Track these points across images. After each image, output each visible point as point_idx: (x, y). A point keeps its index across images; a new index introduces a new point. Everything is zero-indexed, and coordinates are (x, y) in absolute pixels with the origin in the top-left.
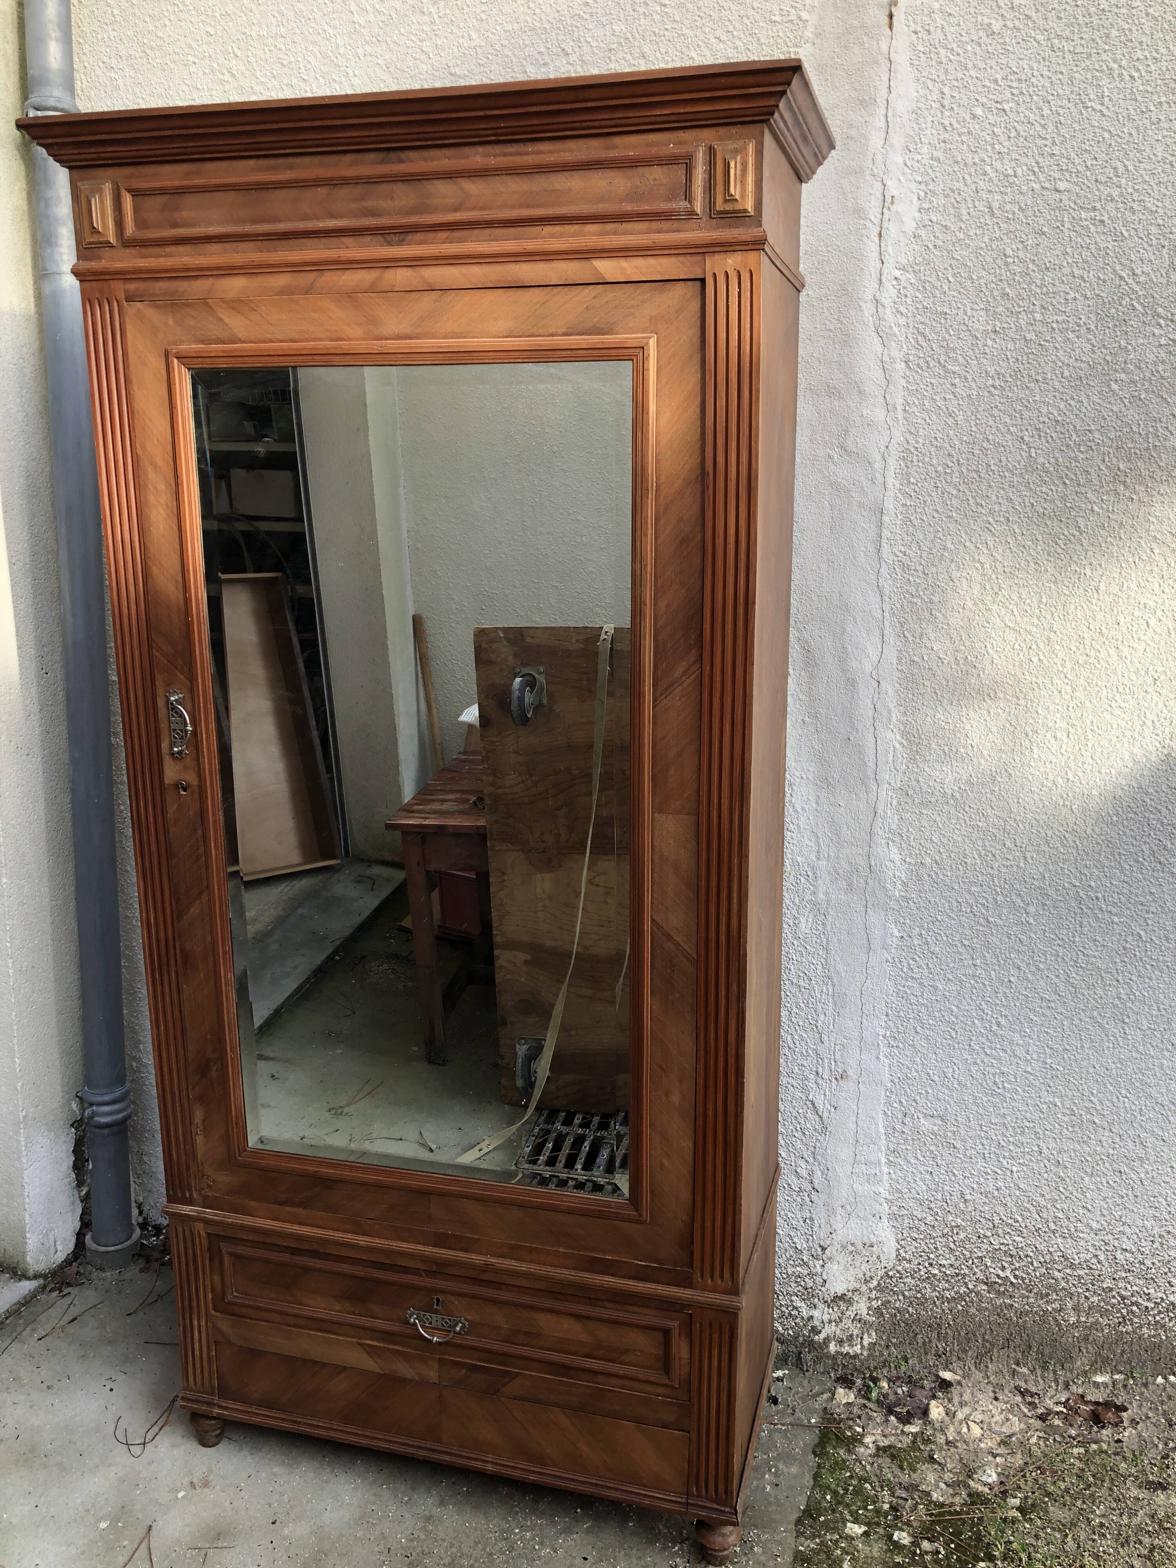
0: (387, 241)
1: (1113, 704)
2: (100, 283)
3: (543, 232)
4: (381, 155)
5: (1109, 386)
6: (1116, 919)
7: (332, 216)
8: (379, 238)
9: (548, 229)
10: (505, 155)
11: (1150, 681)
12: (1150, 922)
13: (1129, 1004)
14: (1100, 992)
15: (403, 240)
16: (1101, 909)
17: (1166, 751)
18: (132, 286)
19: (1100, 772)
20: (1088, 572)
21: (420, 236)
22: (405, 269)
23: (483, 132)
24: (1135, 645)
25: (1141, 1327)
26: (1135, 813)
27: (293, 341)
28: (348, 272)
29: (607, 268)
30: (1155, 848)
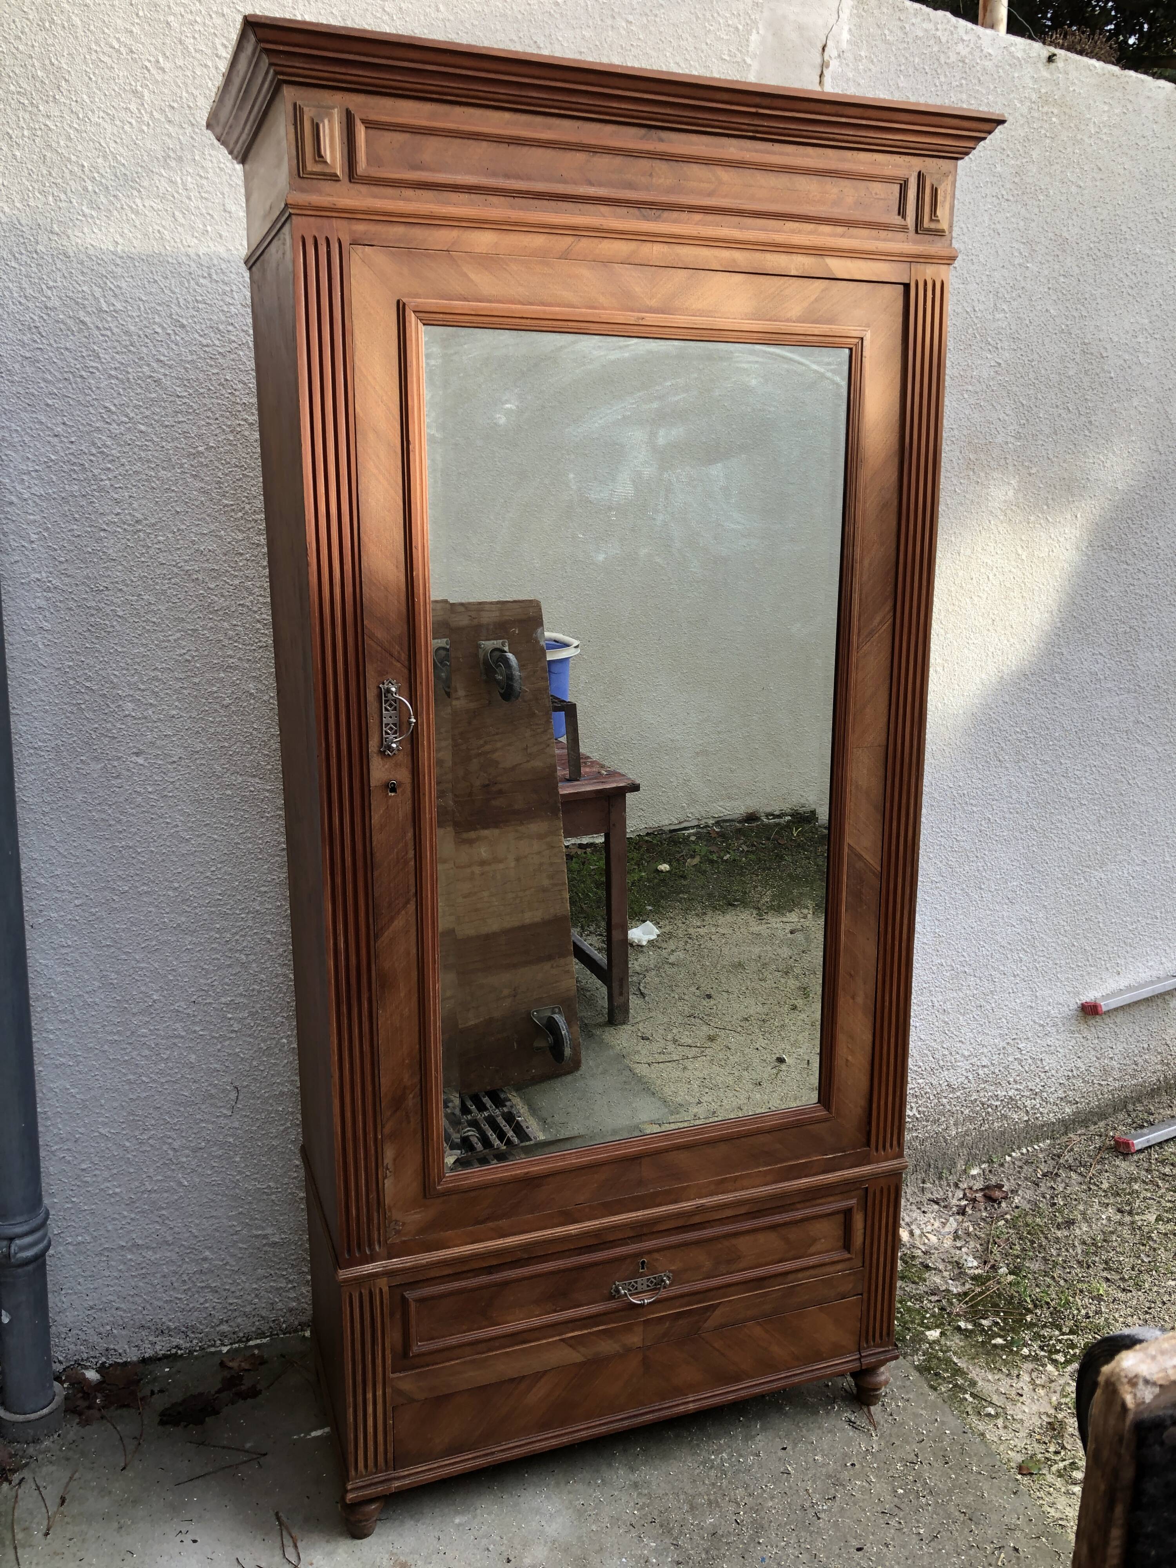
0: (644, 216)
1: (970, 642)
2: (319, 220)
3: (785, 227)
4: (642, 131)
5: (962, 395)
6: (975, 809)
7: (591, 183)
8: (636, 211)
9: (790, 225)
10: (756, 151)
11: (990, 622)
12: (995, 807)
13: (984, 874)
14: (967, 868)
15: (659, 216)
16: (966, 803)
17: (1000, 675)
18: (360, 228)
19: (963, 695)
20: (953, 539)
21: (675, 215)
22: (662, 245)
23: (745, 127)
24: (981, 595)
25: (993, 1123)
26: (985, 725)
27: (543, 304)
28: (606, 240)
29: (838, 266)
30: (997, 750)
